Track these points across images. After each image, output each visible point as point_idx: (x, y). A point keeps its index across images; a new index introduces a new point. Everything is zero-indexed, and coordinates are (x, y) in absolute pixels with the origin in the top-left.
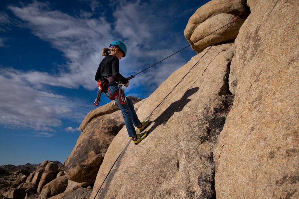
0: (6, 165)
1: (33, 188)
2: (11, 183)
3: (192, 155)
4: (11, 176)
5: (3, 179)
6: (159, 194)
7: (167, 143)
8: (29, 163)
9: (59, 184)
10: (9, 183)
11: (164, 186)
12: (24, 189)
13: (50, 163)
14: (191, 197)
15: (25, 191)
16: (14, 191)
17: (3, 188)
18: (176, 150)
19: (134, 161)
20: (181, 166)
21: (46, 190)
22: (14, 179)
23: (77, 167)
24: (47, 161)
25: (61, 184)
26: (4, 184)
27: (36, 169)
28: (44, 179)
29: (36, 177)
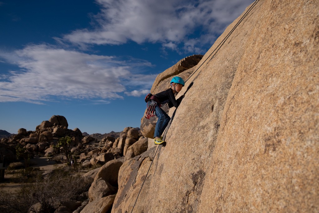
0: (94, 134)
1: (120, 152)
2: (100, 148)
3: (223, 99)
4: (100, 143)
5: (94, 146)
6: (197, 129)
7: (207, 93)
8: (113, 131)
9: (140, 146)
10: (99, 149)
11: (201, 124)
12: (112, 153)
13: (131, 129)
14: (217, 128)
15: (113, 155)
16: (104, 155)
17: (95, 153)
18: (213, 97)
19: (184, 110)
20: (215, 108)
21: (130, 152)
22: (102, 145)
23: (150, 125)
24: (128, 128)
25: (142, 146)
26: (95, 150)
27: (119, 136)
28: (127, 144)
29: (120, 143)
